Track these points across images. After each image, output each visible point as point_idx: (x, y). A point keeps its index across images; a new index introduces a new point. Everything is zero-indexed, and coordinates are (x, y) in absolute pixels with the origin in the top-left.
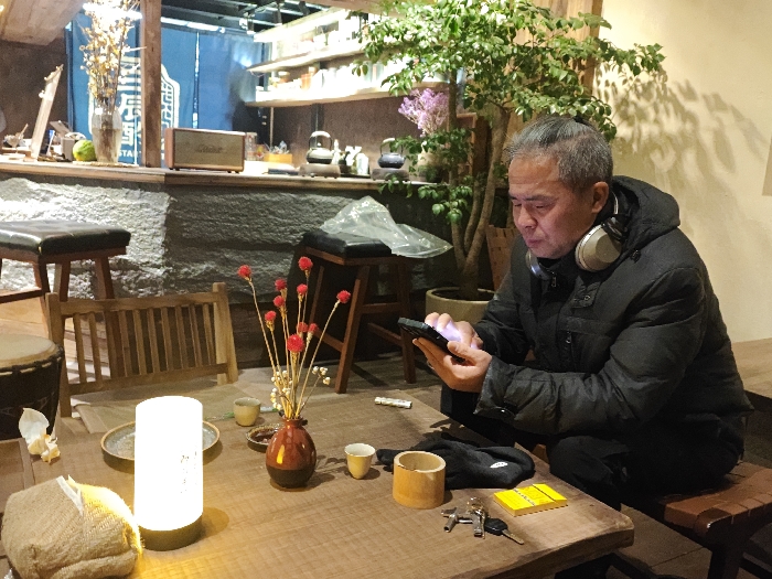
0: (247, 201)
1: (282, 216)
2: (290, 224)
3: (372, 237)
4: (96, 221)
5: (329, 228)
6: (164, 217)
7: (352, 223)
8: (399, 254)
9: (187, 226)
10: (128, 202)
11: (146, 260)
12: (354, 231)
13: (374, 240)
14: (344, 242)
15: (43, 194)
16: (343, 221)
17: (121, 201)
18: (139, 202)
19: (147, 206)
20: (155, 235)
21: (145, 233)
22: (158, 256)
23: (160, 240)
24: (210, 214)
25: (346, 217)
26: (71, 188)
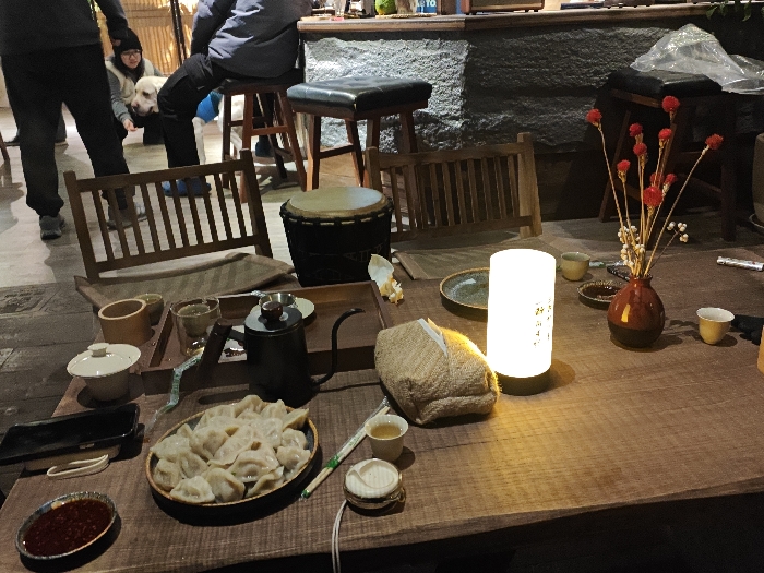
0: (547, 42)
1: (586, 56)
2: (595, 65)
3: (695, 73)
4: (399, 76)
5: (640, 65)
6: (463, 66)
7: (668, 58)
8: (731, 90)
9: (485, 75)
10: (428, 53)
11: (446, 112)
12: (672, 67)
13: (697, 76)
14: (661, 82)
15: (351, 52)
16: (658, 56)
17: (421, 54)
18: (439, 52)
19: (447, 55)
20: (454, 86)
21: (445, 84)
22: (456, 107)
23: (458, 91)
24: (508, 59)
25: (663, 52)
26: (375, 43)
